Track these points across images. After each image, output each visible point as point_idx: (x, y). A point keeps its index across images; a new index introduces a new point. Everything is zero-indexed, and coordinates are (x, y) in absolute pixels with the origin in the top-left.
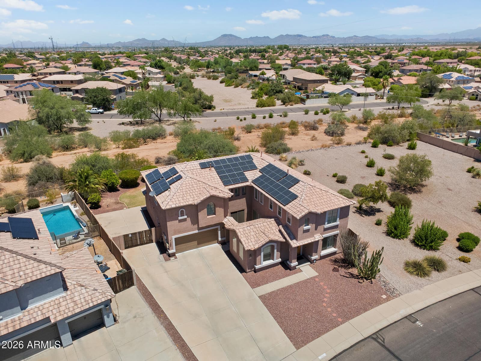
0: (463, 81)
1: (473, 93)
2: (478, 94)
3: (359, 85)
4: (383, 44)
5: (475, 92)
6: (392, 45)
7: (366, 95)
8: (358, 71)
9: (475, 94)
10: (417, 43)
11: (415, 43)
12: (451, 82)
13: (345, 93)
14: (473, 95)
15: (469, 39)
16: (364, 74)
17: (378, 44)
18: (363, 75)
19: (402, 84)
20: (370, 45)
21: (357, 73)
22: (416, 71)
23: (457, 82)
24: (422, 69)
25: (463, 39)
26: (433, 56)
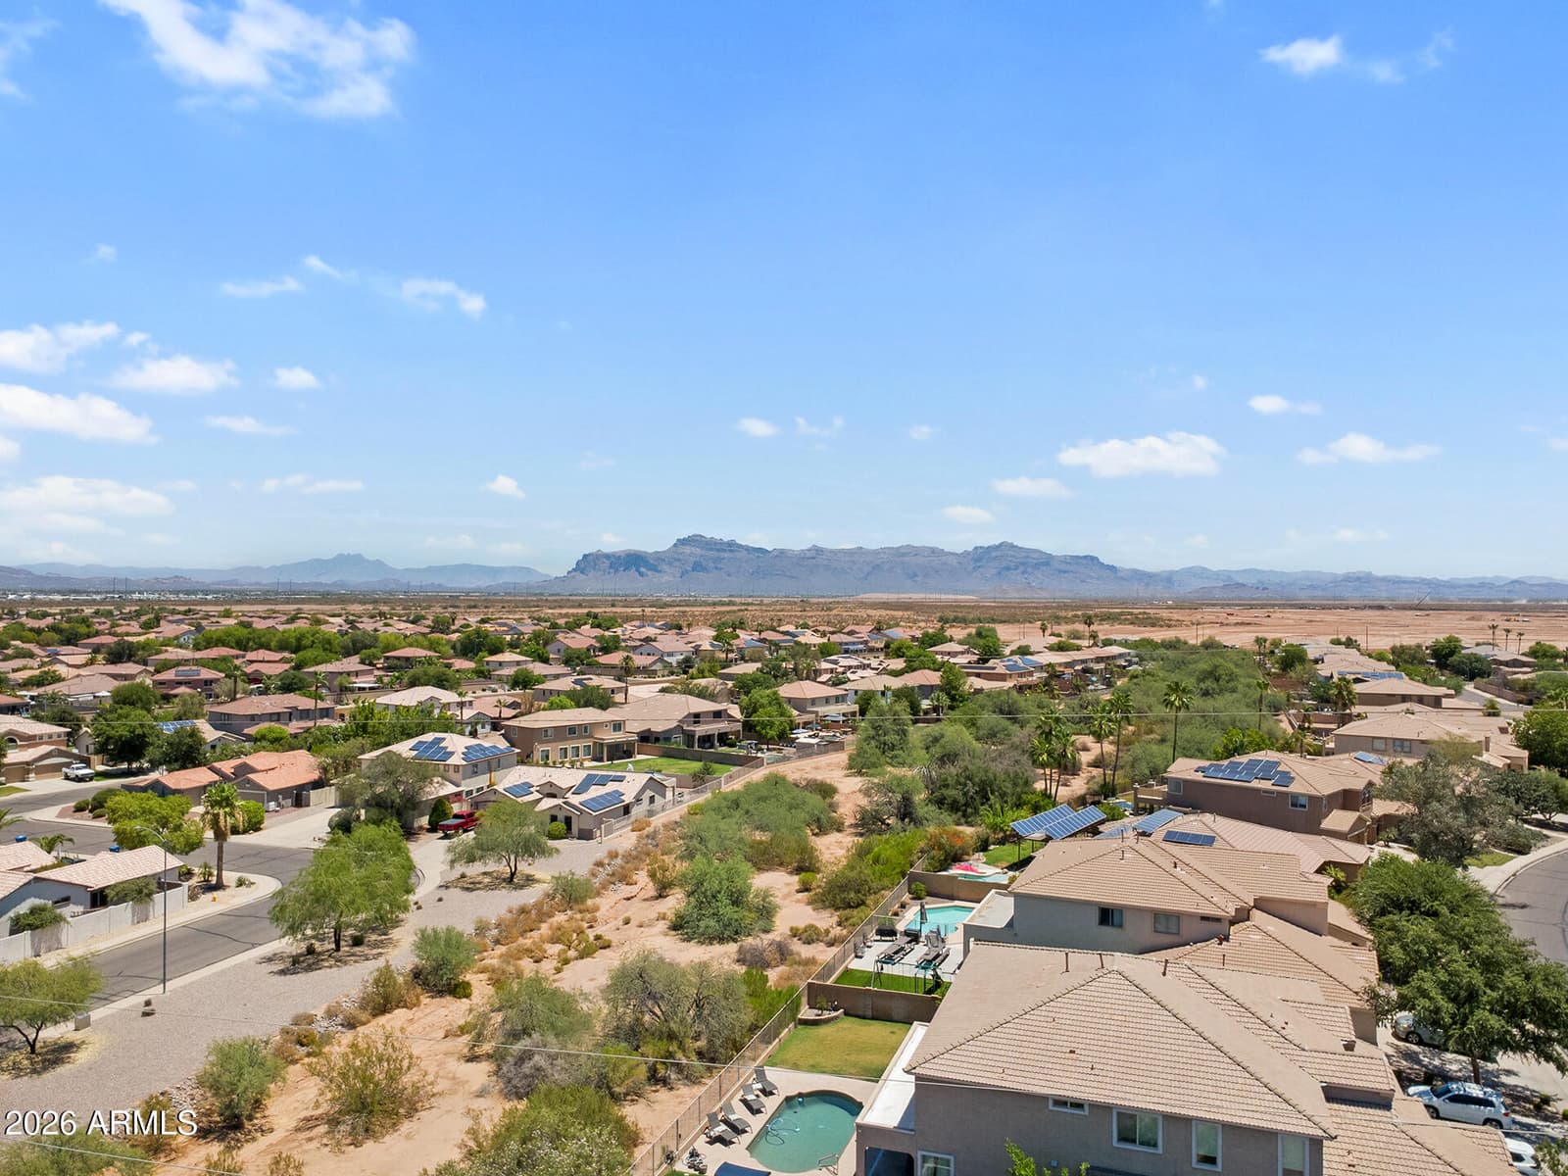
0: (486, 764)
1: (554, 813)
2: (569, 814)
3: (58, 809)
4: (59, 592)
5: (560, 807)
6: (94, 597)
7: (139, 892)
8: (32, 740)
9: (561, 816)
10: (177, 593)
11: (171, 592)
12: (451, 769)
13: (23, 908)
14: (554, 819)
15: (321, 584)
16: (64, 748)
17: (41, 592)
18: (61, 754)
19: (261, 788)
20: (11, 597)
21: (29, 746)
22: (276, 717)
23: (470, 768)
24: (296, 708)
25: (304, 584)
26: (273, 644)
